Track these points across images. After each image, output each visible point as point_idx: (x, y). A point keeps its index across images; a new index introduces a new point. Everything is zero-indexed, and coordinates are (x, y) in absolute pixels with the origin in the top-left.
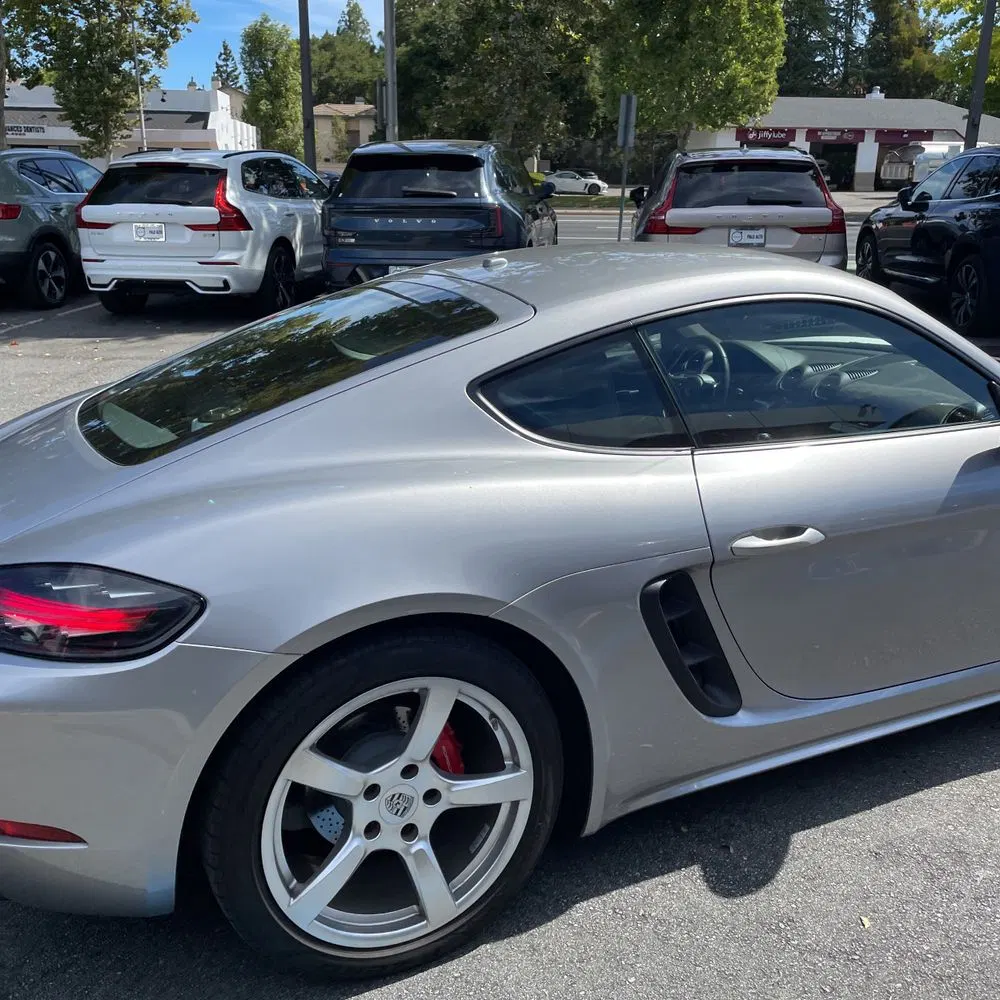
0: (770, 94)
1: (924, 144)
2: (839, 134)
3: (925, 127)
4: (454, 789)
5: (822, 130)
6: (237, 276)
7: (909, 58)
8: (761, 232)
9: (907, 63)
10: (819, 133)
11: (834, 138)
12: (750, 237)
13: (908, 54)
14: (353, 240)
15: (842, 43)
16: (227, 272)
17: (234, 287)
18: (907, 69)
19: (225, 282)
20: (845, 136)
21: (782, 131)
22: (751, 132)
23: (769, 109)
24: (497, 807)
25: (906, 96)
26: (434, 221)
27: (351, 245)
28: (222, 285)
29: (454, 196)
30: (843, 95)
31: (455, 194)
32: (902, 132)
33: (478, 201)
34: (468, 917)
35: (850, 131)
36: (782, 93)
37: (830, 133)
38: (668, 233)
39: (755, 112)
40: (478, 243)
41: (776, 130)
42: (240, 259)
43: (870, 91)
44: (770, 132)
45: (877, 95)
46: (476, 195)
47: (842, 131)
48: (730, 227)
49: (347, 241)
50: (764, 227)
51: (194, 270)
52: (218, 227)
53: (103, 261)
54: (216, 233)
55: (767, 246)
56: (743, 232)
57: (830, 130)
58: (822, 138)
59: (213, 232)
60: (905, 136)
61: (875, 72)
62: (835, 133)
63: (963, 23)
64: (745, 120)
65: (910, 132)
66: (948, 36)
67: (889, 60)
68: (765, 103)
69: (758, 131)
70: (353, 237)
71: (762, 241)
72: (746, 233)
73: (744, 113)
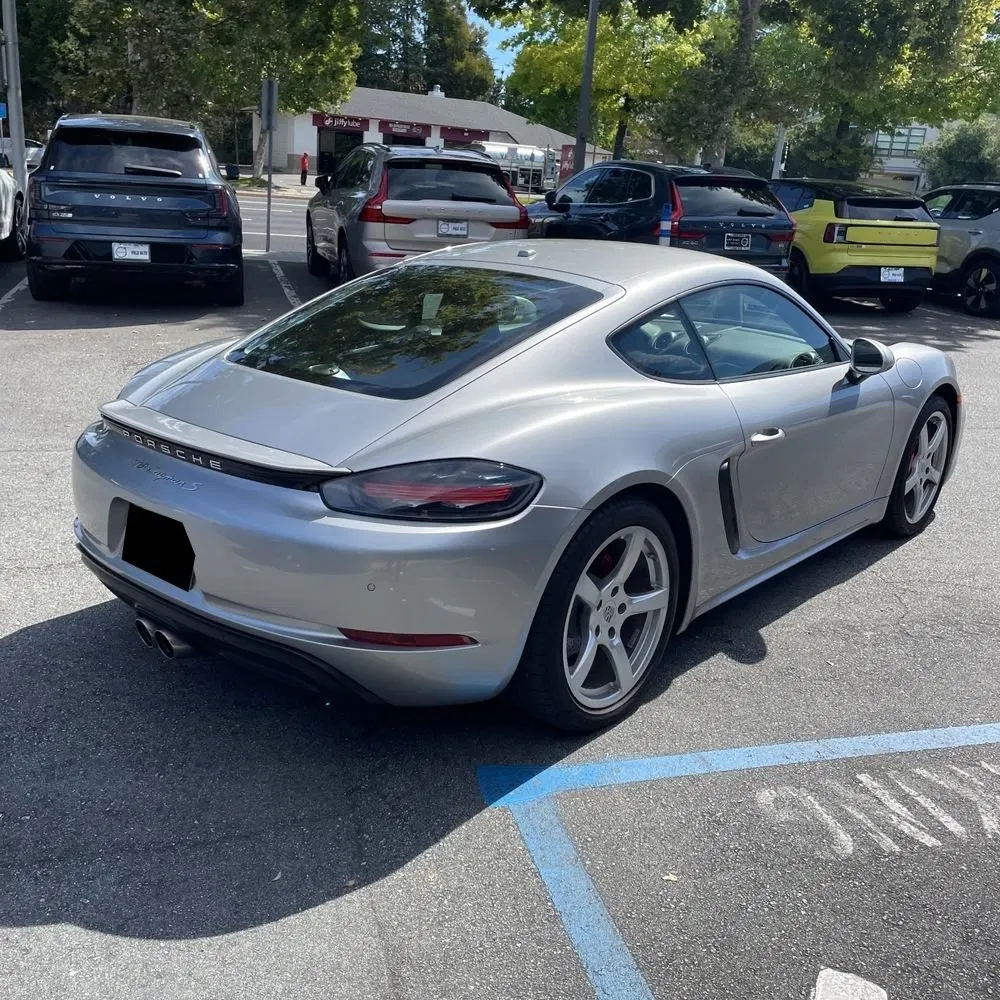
0: (349, 83)
1: (484, 143)
2: (408, 127)
3: (483, 127)
4: (634, 602)
5: (394, 122)
7: (462, 61)
8: (464, 225)
9: (460, 65)
10: (391, 125)
11: (404, 131)
12: (455, 229)
13: (461, 58)
14: (70, 215)
15: (401, 39)
18: (461, 71)
20: (414, 130)
21: (357, 120)
22: (327, 118)
23: (348, 98)
24: (645, 614)
25: (462, 96)
26: (159, 199)
27: (69, 220)
29: (178, 176)
30: (406, 90)
31: (180, 173)
32: (462, 131)
33: (203, 182)
34: (639, 686)
35: (418, 125)
36: (360, 83)
37: (401, 126)
38: (384, 222)
39: (336, 99)
40: (205, 223)
41: (351, 119)
43: (431, 88)
44: (345, 120)
45: (438, 93)
46: (201, 176)
47: (411, 125)
48: (438, 219)
49: (63, 215)
50: (466, 220)
55: (470, 237)
56: (450, 224)
57: (401, 123)
58: (394, 130)
60: (466, 134)
61: (432, 70)
62: (405, 126)
63: (522, 37)
64: (326, 107)
65: (470, 131)
66: (510, 47)
67: (444, 60)
68: (344, 93)
69: (334, 117)
70: (68, 211)
71: (465, 233)
72: (452, 225)
73: (325, 99)
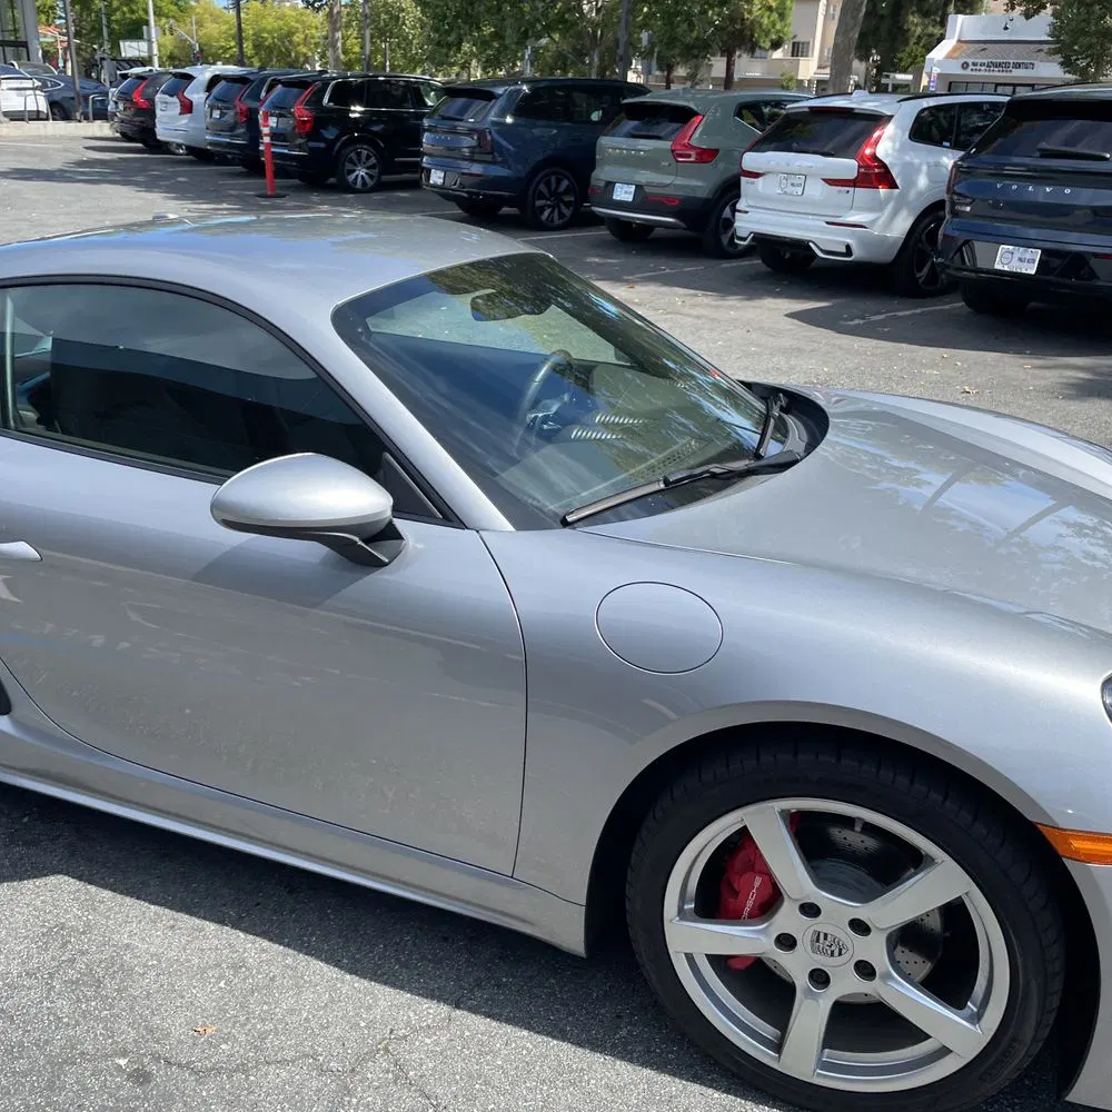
6: (863, 243)
16: (853, 235)
17: (857, 254)
19: (848, 247)
28: (844, 250)
42: (873, 222)
51: (822, 231)
52: (854, 183)
53: (747, 212)
54: (851, 189)
59: (847, 189)
